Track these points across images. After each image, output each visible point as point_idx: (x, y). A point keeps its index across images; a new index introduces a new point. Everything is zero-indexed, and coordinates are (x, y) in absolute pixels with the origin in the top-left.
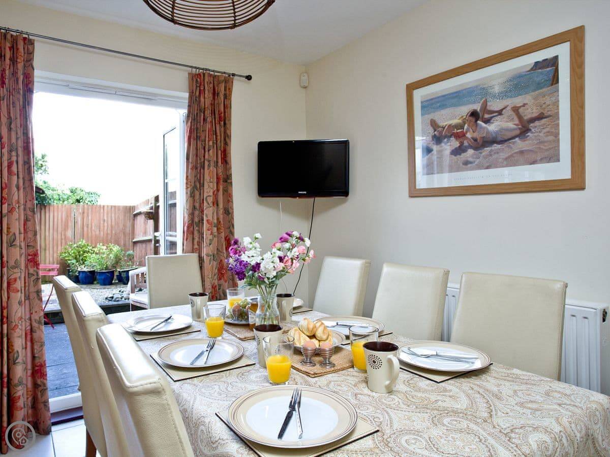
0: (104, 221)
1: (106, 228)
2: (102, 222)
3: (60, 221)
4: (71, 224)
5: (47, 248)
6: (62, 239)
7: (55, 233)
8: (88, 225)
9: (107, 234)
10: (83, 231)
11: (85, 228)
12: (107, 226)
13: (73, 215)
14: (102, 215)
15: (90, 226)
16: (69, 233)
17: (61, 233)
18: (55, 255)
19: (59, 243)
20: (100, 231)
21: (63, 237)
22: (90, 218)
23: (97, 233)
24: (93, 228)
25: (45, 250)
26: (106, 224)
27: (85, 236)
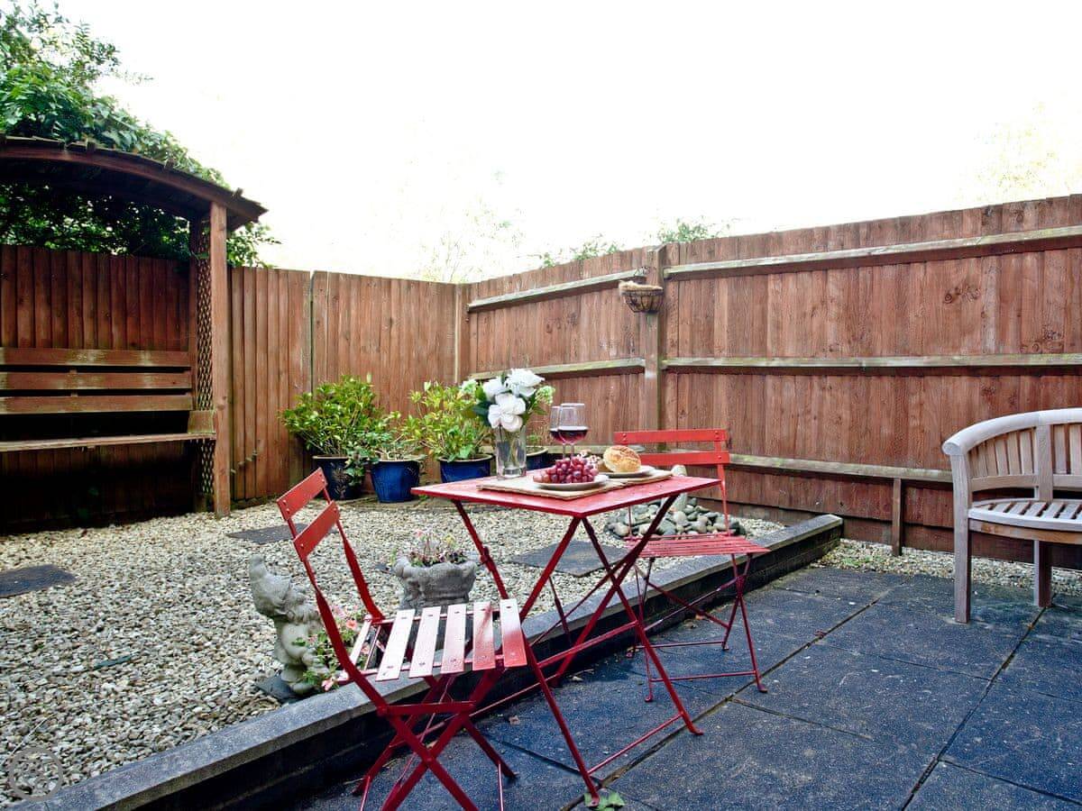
0: (391, 322)
2: (385, 327)
4: (302, 328)
6: (279, 372)
7: (261, 355)
8: (349, 332)
9: (399, 360)
10: (336, 350)
11: (342, 343)
12: (399, 337)
13: (306, 303)
14: (385, 305)
15: (353, 336)
16: (299, 356)
17: (278, 355)
19: (272, 383)
20: (379, 351)
21: (282, 367)
22: (353, 312)
23: (374, 354)
24: (362, 342)
26: (394, 332)
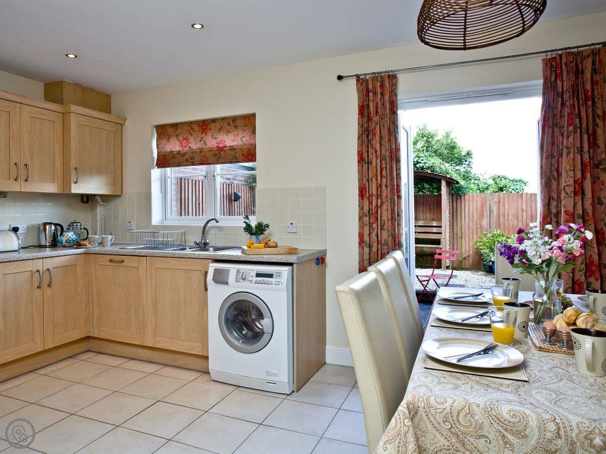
0: (523, 210)
1: (524, 218)
2: (520, 212)
3: (475, 210)
4: (486, 213)
5: (464, 236)
6: (477, 228)
7: (471, 222)
8: (504, 214)
10: (499, 221)
11: (502, 218)
12: (527, 216)
13: (488, 204)
14: (520, 204)
15: (506, 216)
16: (485, 223)
17: (477, 223)
18: (471, 244)
19: (475, 232)
20: (518, 221)
21: (478, 226)
22: (506, 207)
23: (515, 222)
24: (510, 218)
25: (461, 238)
26: (524, 214)
27: (502, 226)
